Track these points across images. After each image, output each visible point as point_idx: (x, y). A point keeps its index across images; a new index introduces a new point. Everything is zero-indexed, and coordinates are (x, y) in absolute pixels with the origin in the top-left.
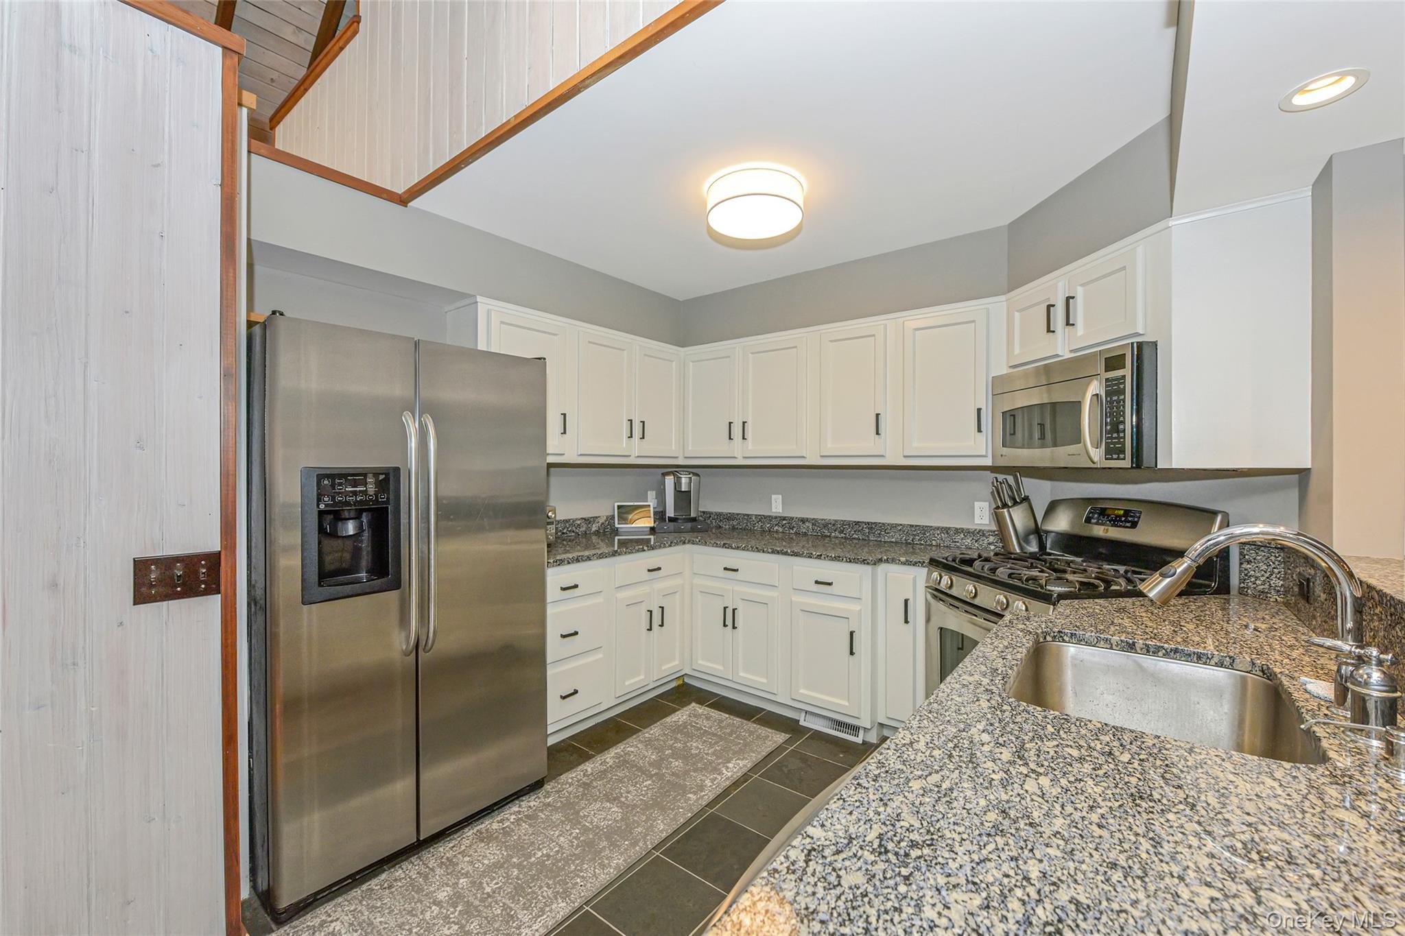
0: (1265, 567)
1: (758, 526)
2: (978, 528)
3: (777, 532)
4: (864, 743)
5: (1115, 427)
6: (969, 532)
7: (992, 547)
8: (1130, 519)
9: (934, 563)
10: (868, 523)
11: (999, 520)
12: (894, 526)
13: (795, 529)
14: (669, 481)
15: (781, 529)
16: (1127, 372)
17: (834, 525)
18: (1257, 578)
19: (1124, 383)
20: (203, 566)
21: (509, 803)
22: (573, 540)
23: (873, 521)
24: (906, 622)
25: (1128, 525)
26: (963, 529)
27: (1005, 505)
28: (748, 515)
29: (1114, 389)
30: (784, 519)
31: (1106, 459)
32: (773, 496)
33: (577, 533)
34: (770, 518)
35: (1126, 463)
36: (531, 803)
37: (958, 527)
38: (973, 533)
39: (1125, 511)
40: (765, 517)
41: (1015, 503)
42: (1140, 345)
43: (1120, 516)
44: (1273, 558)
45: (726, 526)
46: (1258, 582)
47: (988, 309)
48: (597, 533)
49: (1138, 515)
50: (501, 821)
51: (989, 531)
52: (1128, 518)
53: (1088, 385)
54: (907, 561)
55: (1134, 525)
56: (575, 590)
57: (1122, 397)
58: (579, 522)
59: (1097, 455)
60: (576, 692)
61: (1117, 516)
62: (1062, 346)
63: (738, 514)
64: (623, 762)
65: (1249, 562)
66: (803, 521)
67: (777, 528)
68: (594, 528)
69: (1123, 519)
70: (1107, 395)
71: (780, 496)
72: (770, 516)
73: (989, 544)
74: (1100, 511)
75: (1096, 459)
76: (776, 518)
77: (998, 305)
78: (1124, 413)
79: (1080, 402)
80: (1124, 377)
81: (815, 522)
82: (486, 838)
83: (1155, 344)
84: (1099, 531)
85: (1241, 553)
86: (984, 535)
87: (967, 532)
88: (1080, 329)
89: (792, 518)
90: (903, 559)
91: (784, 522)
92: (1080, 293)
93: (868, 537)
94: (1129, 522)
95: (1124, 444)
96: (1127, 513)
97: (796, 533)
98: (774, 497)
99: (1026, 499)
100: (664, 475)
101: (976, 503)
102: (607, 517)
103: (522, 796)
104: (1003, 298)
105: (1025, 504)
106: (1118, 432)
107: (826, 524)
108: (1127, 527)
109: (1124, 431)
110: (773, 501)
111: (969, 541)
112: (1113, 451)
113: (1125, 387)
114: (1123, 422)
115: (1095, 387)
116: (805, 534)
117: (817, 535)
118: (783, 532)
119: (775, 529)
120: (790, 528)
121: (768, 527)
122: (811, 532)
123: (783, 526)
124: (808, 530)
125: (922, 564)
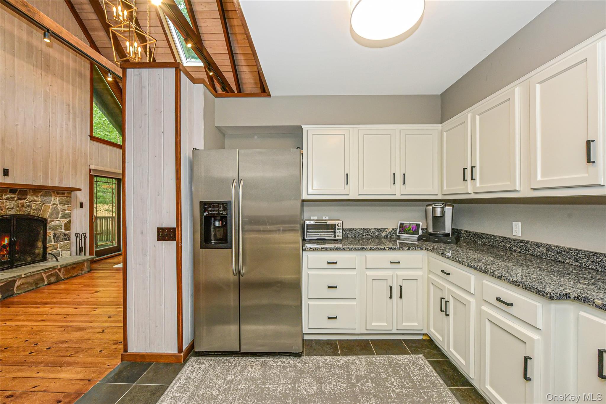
3: (515, 251)
13: (530, 252)
14: (429, 209)
15: (518, 250)
17: (568, 253)
20: (172, 232)
21: (284, 356)
22: (370, 239)
28: (494, 236)
30: (521, 242)
33: (372, 236)
34: (509, 240)
36: (292, 361)
40: (507, 239)
45: (479, 242)
48: (386, 237)
50: (274, 362)
56: (334, 265)
58: (373, 230)
60: (336, 318)
64: (346, 367)
66: (538, 245)
68: (384, 234)
71: (520, 223)
72: (510, 239)
76: (515, 240)
81: (548, 247)
82: (263, 365)
89: (528, 242)
91: (521, 244)
97: (531, 255)
98: (515, 223)
100: (427, 205)
102: (393, 229)
103: (292, 356)
107: (560, 251)
116: (539, 257)
117: (551, 260)
118: (520, 253)
119: (514, 249)
120: (526, 250)
121: (508, 247)
122: (545, 256)
123: (520, 247)
124: (542, 254)
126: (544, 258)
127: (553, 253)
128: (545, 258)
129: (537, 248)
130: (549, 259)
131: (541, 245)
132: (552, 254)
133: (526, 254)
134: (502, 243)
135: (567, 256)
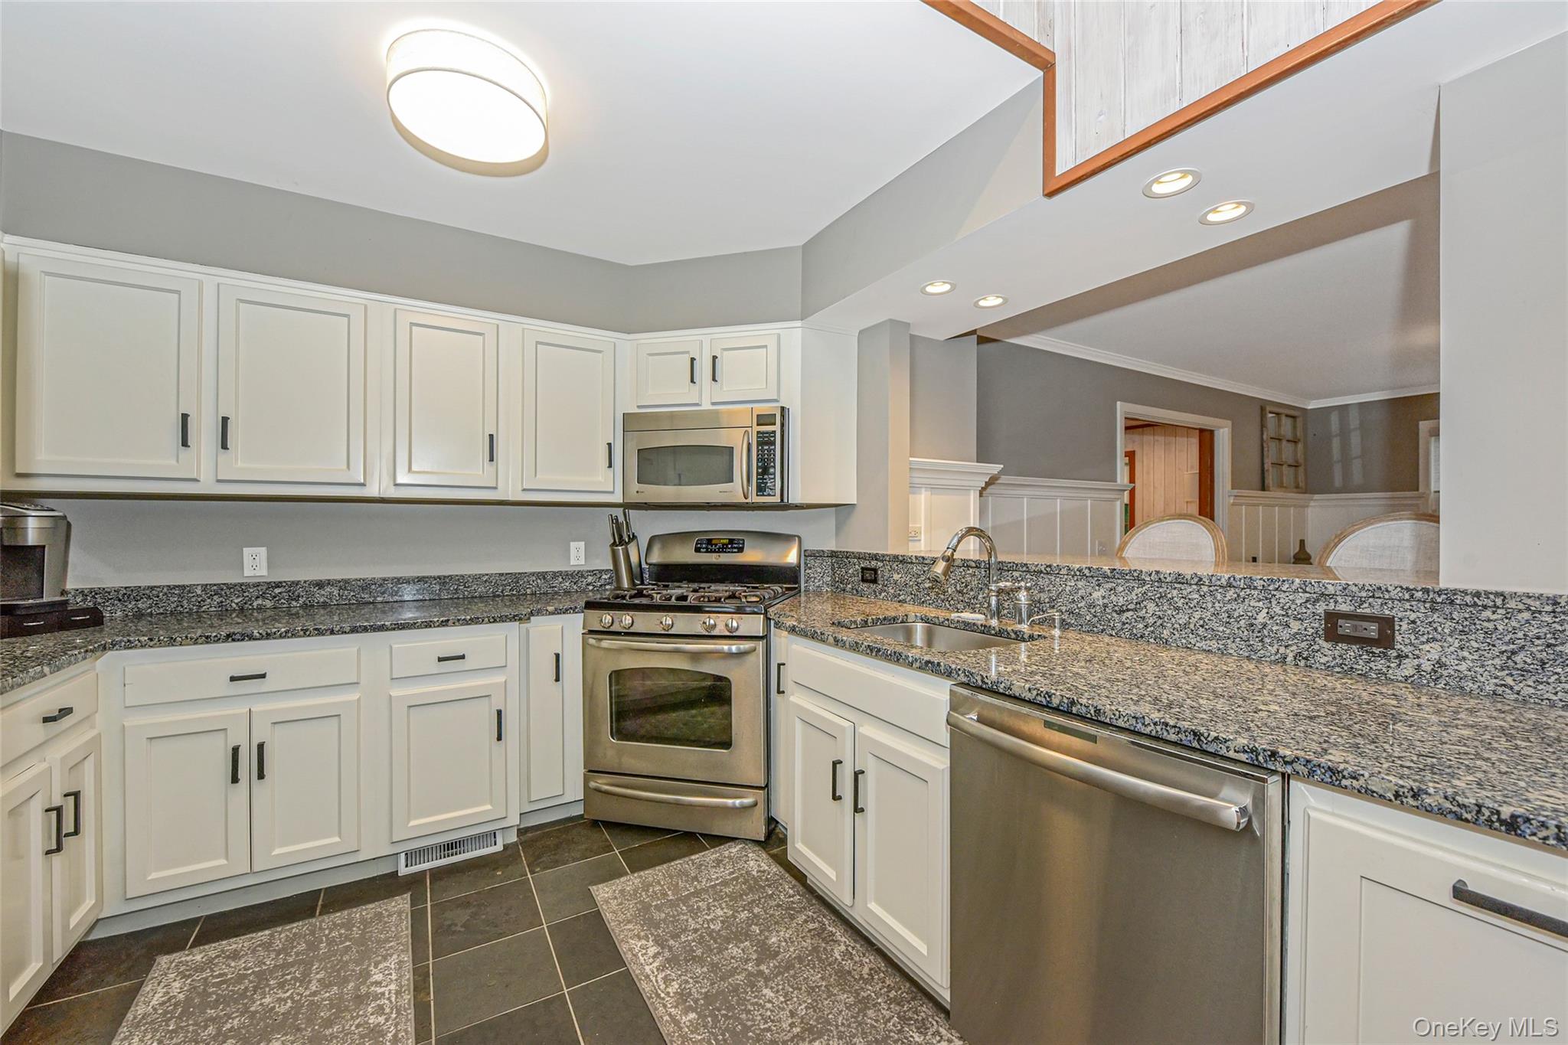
0: (819, 570)
1: (212, 605)
2: (577, 569)
3: (260, 609)
4: (506, 847)
5: (767, 468)
6: (567, 575)
7: (591, 588)
8: (736, 546)
9: (590, 605)
10: (439, 577)
11: (613, 557)
12: (477, 578)
13: (301, 601)
15: (268, 604)
16: (777, 428)
18: (815, 578)
19: (775, 436)
23: (447, 574)
24: (557, 679)
25: (736, 550)
26: (561, 573)
28: (183, 587)
29: (765, 442)
30: (278, 585)
31: (757, 495)
34: (242, 588)
35: (776, 499)
37: (556, 570)
38: (572, 575)
39: (729, 539)
40: (229, 586)
42: (782, 408)
43: (727, 545)
44: (825, 564)
46: (816, 581)
47: (614, 343)
49: (741, 542)
51: (588, 571)
52: (734, 544)
54: (556, 609)
55: (741, 550)
57: (773, 447)
59: (750, 492)
61: (723, 545)
62: (705, 398)
63: (152, 588)
65: (810, 568)
66: (320, 585)
67: (260, 601)
69: (730, 546)
71: (263, 549)
72: (241, 585)
73: (587, 585)
74: (707, 544)
76: (258, 585)
78: (774, 460)
79: (732, 448)
80: (774, 432)
81: (344, 584)
85: (805, 563)
86: (582, 576)
88: (727, 385)
89: (297, 583)
90: (551, 609)
91: (277, 591)
92: (729, 355)
93: (439, 595)
94: (735, 548)
95: (774, 484)
96: (731, 541)
97: (304, 606)
98: (247, 551)
99: (635, 536)
101: (572, 543)
106: (769, 474)
108: (735, 552)
109: (774, 473)
110: (247, 559)
111: (567, 584)
113: (775, 439)
114: (774, 467)
116: (325, 605)
117: (350, 604)
118: (275, 608)
119: (255, 604)
120: (291, 599)
121: (237, 604)
122: (337, 601)
123: (275, 597)
124: (330, 599)
125: (574, 610)
126: (335, 605)
127: (354, 591)
128: (338, 605)
129: (319, 589)
130: (346, 604)
131: (329, 584)
132: (352, 594)
133: (291, 607)
134: (215, 597)
135: (379, 591)
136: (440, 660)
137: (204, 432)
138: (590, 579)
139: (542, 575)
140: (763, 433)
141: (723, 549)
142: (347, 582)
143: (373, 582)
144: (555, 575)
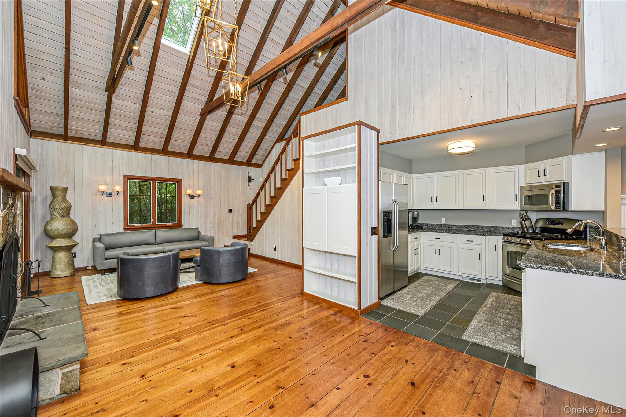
2: (514, 227)
3: (444, 229)
4: (482, 283)
5: (558, 200)
7: (518, 232)
9: (505, 235)
11: (521, 224)
14: (411, 213)
15: (445, 228)
16: (561, 189)
24: (496, 251)
26: (508, 227)
27: (523, 220)
28: (433, 224)
29: (558, 193)
30: (447, 225)
31: (555, 208)
32: (442, 219)
34: (441, 225)
35: (561, 209)
37: (506, 226)
38: (512, 228)
40: (439, 225)
41: (526, 220)
42: (564, 183)
43: (558, 222)
47: (518, 168)
49: (563, 222)
51: (517, 227)
53: (551, 191)
55: (562, 224)
57: (560, 194)
59: (553, 207)
62: (543, 180)
66: (453, 225)
70: (556, 193)
71: (445, 218)
74: (553, 221)
75: (553, 208)
76: (443, 225)
77: (522, 167)
78: (560, 198)
79: (548, 195)
80: (560, 190)
81: (457, 226)
83: (568, 183)
84: (551, 226)
87: (510, 228)
88: (548, 176)
89: (449, 225)
90: (494, 234)
92: (548, 168)
95: (560, 205)
96: (560, 221)
97: (451, 229)
99: (529, 218)
100: (409, 212)
101: (512, 220)
104: (523, 165)
105: (529, 220)
106: (559, 202)
107: (462, 226)
108: (560, 225)
109: (560, 202)
110: (442, 220)
111: (510, 230)
112: (557, 206)
113: (560, 192)
114: (560, 200)
115: (553, 192)
120: (449, 228)
121: (441, 228)
122: (457, 229)
124: (455, 228)
125: (501, 235)
131: (455, 225)
132: (459, 228)
134: (437, 226)
136: (468, 241)
137: (434, 199)
138: (517, 230)
139: (503, 228)
140: (557, 190)
141: (557, 224)
142: (458, 225)
143: (463, 226)
144: (506, 228)
